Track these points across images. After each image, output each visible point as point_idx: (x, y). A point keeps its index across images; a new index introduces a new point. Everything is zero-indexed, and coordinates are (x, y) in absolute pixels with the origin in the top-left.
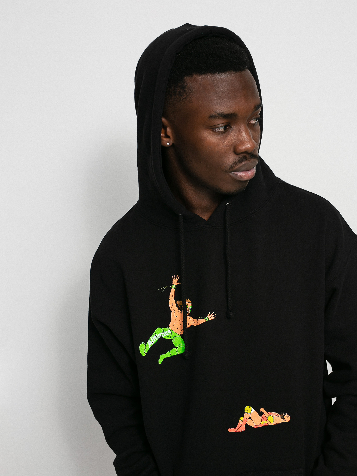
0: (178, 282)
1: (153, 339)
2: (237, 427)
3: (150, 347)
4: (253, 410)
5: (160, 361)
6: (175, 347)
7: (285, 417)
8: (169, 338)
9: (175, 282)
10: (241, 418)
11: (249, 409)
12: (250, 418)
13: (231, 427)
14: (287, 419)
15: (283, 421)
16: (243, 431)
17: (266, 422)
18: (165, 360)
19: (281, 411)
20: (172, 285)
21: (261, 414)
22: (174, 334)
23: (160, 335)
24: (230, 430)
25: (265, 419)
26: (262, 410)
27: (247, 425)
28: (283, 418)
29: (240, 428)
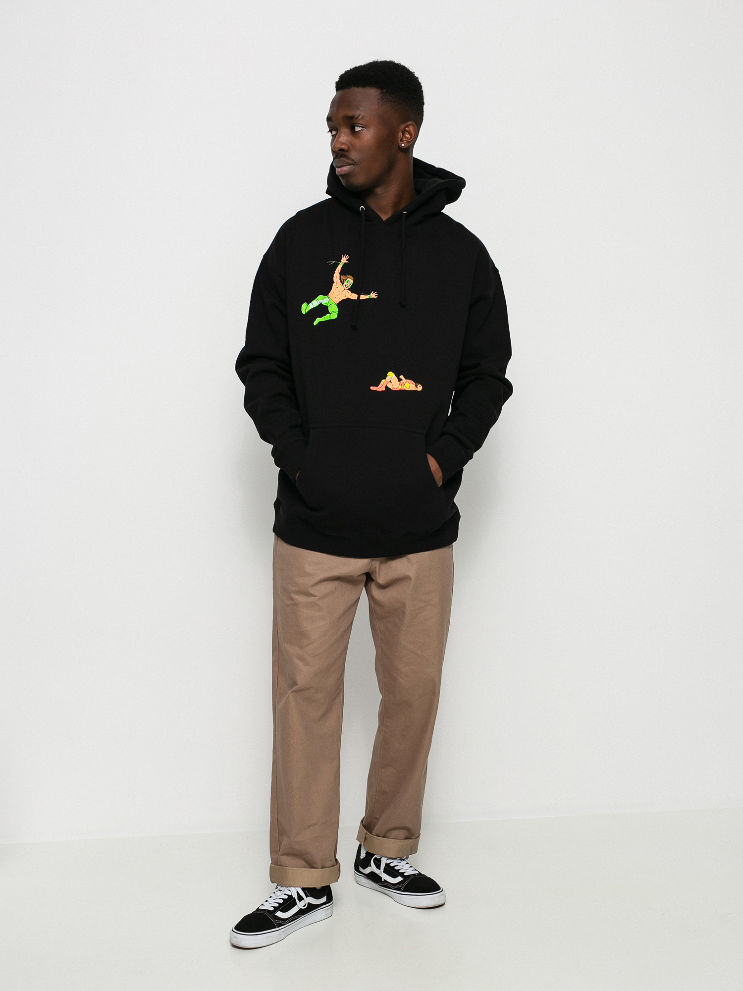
0: (347, 260)
1: (314, 304)
2: (379, 387)
3: (310, 308)
4: (394, 375)
5: (315, 323)
6: (329, 313)
7: (418, 386)
8: (326, 305)
9: (344, 260)
10: (383, 381)
11: (391, 375)
12: (390, 382)
13: (373, 386)
14: (420, 388)
15: (416, 389)
16: (382, 391)
17: (402, 387)
18: (320, 323)
19: (417, 381)
20: (340, 261)
21: (400, 380)
22: (331, 302)
23: (321, 301)
24: (372, 388)
25: (403, 384)
26: (402, 377)
27: (386, 387)
28: (416, 386)
29: (381, 388)
